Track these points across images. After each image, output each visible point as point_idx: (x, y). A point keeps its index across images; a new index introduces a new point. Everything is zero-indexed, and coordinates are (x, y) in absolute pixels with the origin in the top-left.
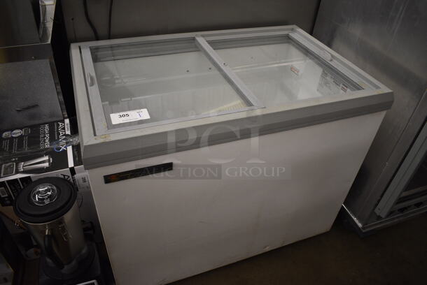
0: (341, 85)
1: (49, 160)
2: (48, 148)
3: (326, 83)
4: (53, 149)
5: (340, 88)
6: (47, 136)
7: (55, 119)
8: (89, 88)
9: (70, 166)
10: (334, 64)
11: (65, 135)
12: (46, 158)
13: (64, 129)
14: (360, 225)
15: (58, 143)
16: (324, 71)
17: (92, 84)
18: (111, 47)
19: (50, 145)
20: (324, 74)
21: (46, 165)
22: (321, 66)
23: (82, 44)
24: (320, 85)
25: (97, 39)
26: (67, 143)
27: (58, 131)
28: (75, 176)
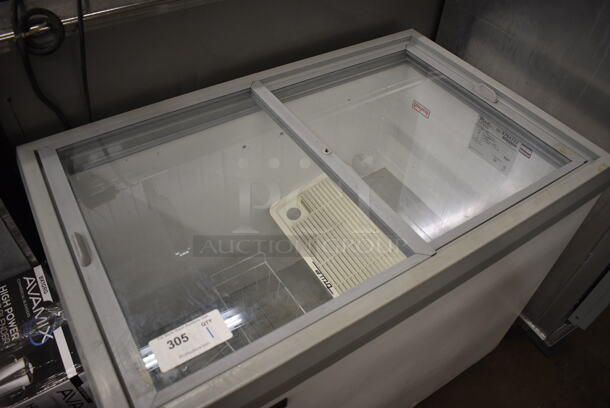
0: (519, 145)
1: (27, 367)
2: (17, 341)
3: (488, 138)
4: (27, 341)
5: (517, 149)
6: (10, 311)
7: (16, 271)
8: (82, 269)
9: (70, 376)
10: (502, 108)
11: (43, 304)
12: (20, 365)
13: (37, 289)
14: (542, 336)
15: (34, 325)
16: (481, 118)
17: (88, 261)
18: (100, 140)
19: (21, 332)
20: (482, 124)
21: (24, 380)
22: (475, 108)
23: (38, 145)
24: (475, 139)
25: (68, 124)
26: (51, 322)
27: (27, 296)
28: (82, 386)
